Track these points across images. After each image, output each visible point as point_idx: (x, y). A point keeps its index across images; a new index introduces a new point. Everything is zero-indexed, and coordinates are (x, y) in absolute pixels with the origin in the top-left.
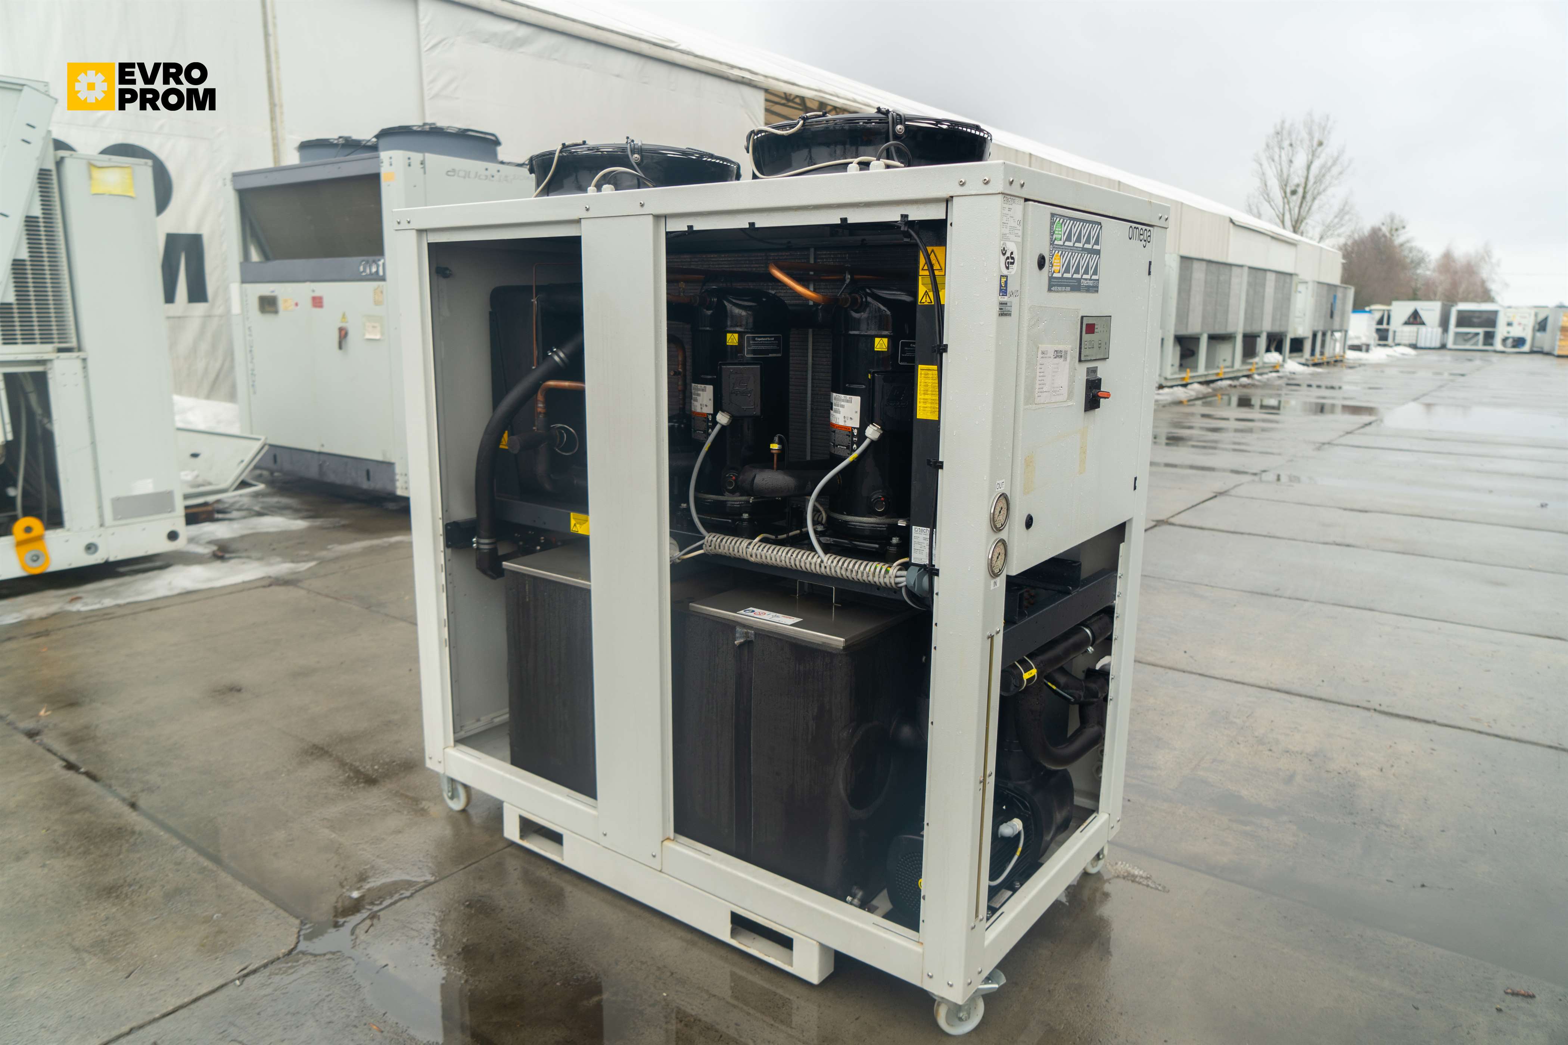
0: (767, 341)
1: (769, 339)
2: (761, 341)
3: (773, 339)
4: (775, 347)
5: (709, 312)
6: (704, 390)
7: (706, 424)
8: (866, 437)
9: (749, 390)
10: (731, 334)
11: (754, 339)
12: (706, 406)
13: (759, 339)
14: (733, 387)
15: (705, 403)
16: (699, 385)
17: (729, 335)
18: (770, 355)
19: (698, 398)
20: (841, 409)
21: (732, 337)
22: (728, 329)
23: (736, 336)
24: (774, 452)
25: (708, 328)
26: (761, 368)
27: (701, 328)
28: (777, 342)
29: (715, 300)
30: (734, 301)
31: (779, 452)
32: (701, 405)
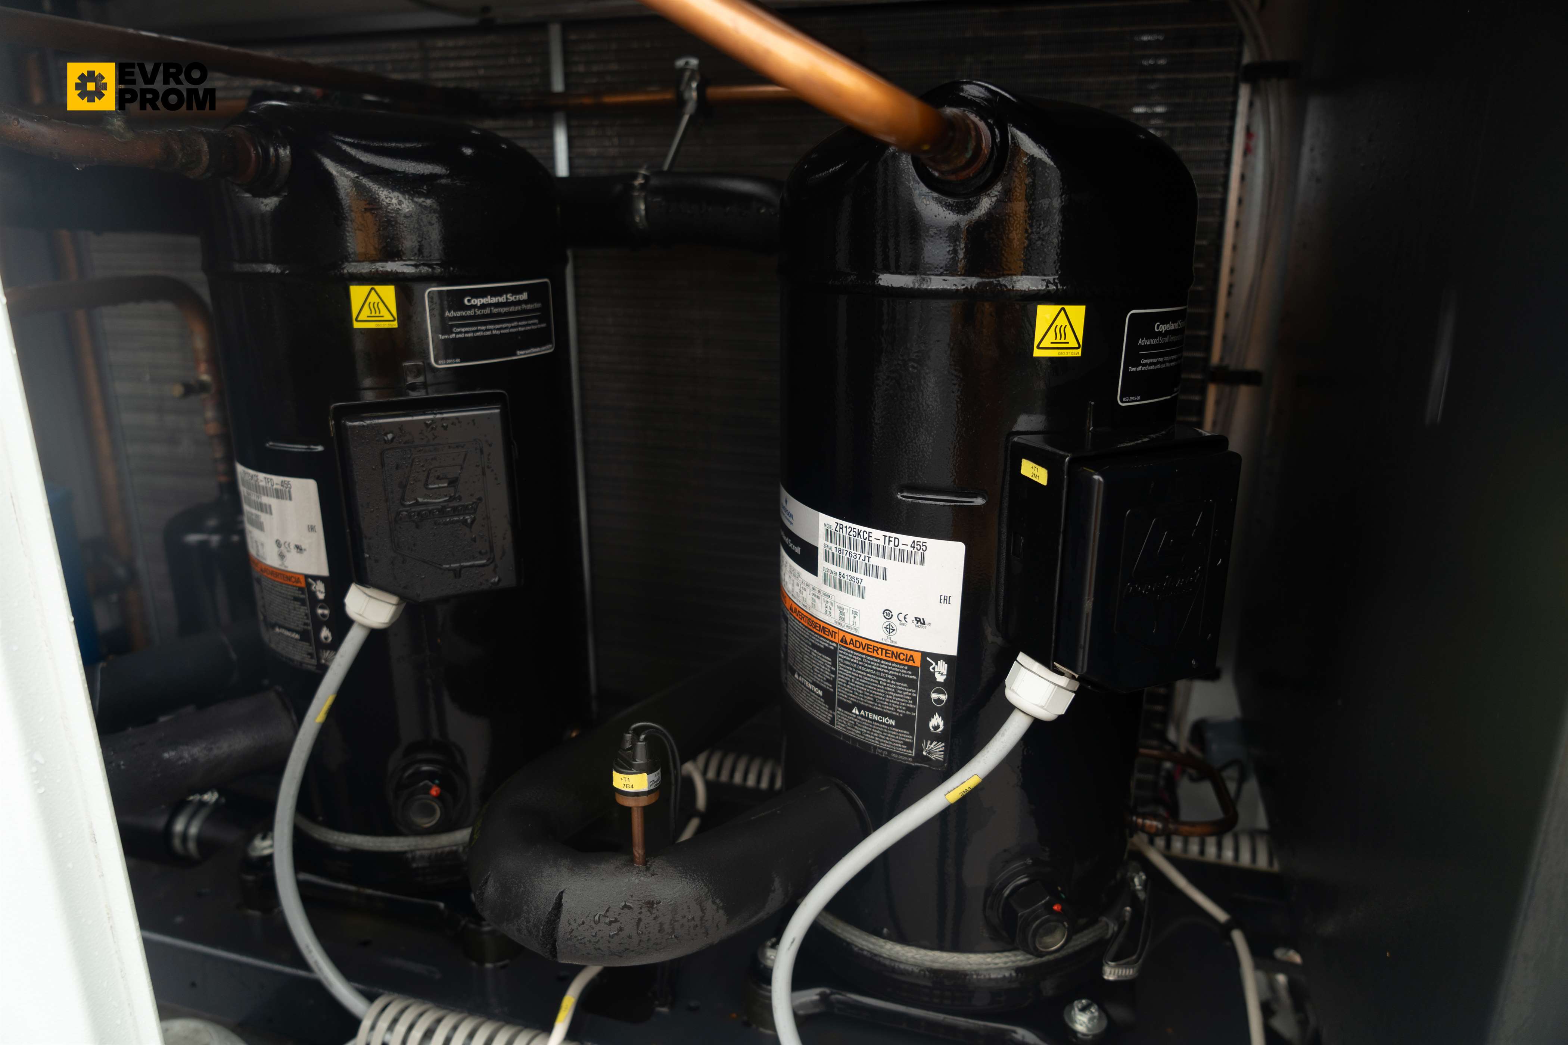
0: (507, 304)
1: (511, 298)
2: (483, 306)
3: (524, 296)
4: (534, 325)
5: (270, 203)
6: (282, 494)
7: (304, 610)
8: (1010, 708)
9: (466, 501)
10: (366, 289)
11: (455, 300)
12: (299, 548)
13: (478, 302)
14: (403, 499)
15: (293, 537)
16: (261, 476)
17: (358, 293)
18: (521, 354)
19: (264, 517)
20: (868, 582)
21: (373, 298)
22: (351, 268)
23: (388, 292)
24: (629, 802)
25: (270, 268)
26: (504, 415)
27: (237, 267)
28: (538, 305)
29: (285, 153)
30: (366, 158)
31: (653, 798)
32: (278, 543)
